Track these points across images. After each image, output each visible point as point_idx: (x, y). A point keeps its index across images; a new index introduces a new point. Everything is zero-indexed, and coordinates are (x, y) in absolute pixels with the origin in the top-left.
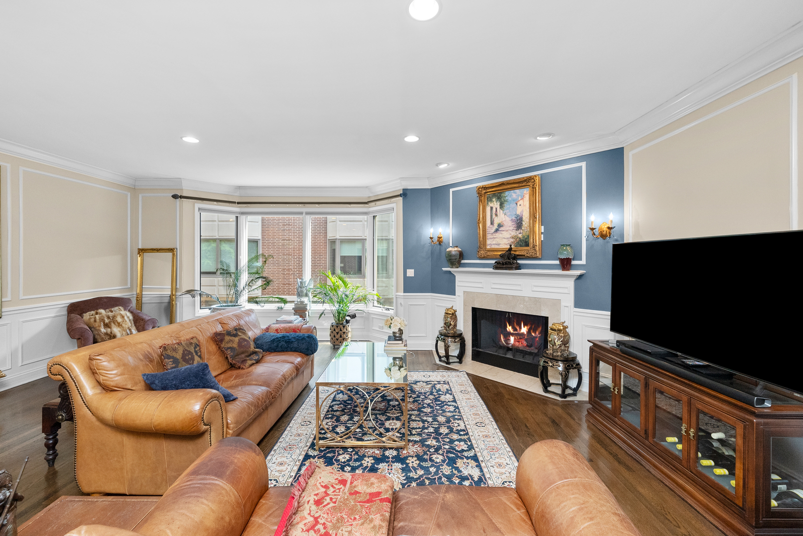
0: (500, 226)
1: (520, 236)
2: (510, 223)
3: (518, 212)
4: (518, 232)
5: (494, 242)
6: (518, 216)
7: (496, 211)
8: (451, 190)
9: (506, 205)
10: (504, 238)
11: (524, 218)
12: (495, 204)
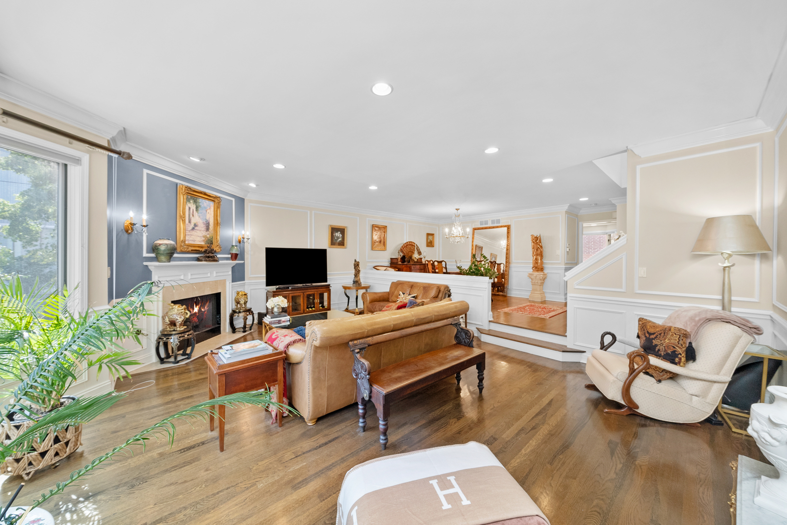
0: (195, 225)
1: (209, 236)
2: (202, 225)
3: (207, 218)
4: (208, 232)
5: (191, 239)
6: (207, 221)
7: (193, 212)
9: (199, 209)
10: (198, 236)
11: (210, 224)
12: (192, 206)
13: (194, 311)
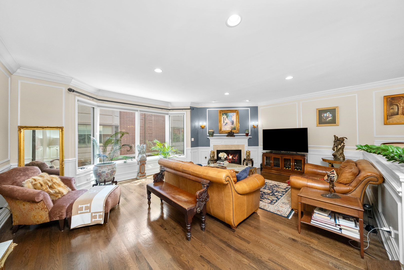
0: (226, 123)
1: (233, 127)
2: (230, 123)
3: (232, 120)
4: (232, 126)
5: (225, 128)
6: (232, 121)
7: (225, 118)
8: (207, 110)
9: (228, 117)
10: (228, 127)
11: (234, 122)
12: (225, 116)
13: (230, 158)
